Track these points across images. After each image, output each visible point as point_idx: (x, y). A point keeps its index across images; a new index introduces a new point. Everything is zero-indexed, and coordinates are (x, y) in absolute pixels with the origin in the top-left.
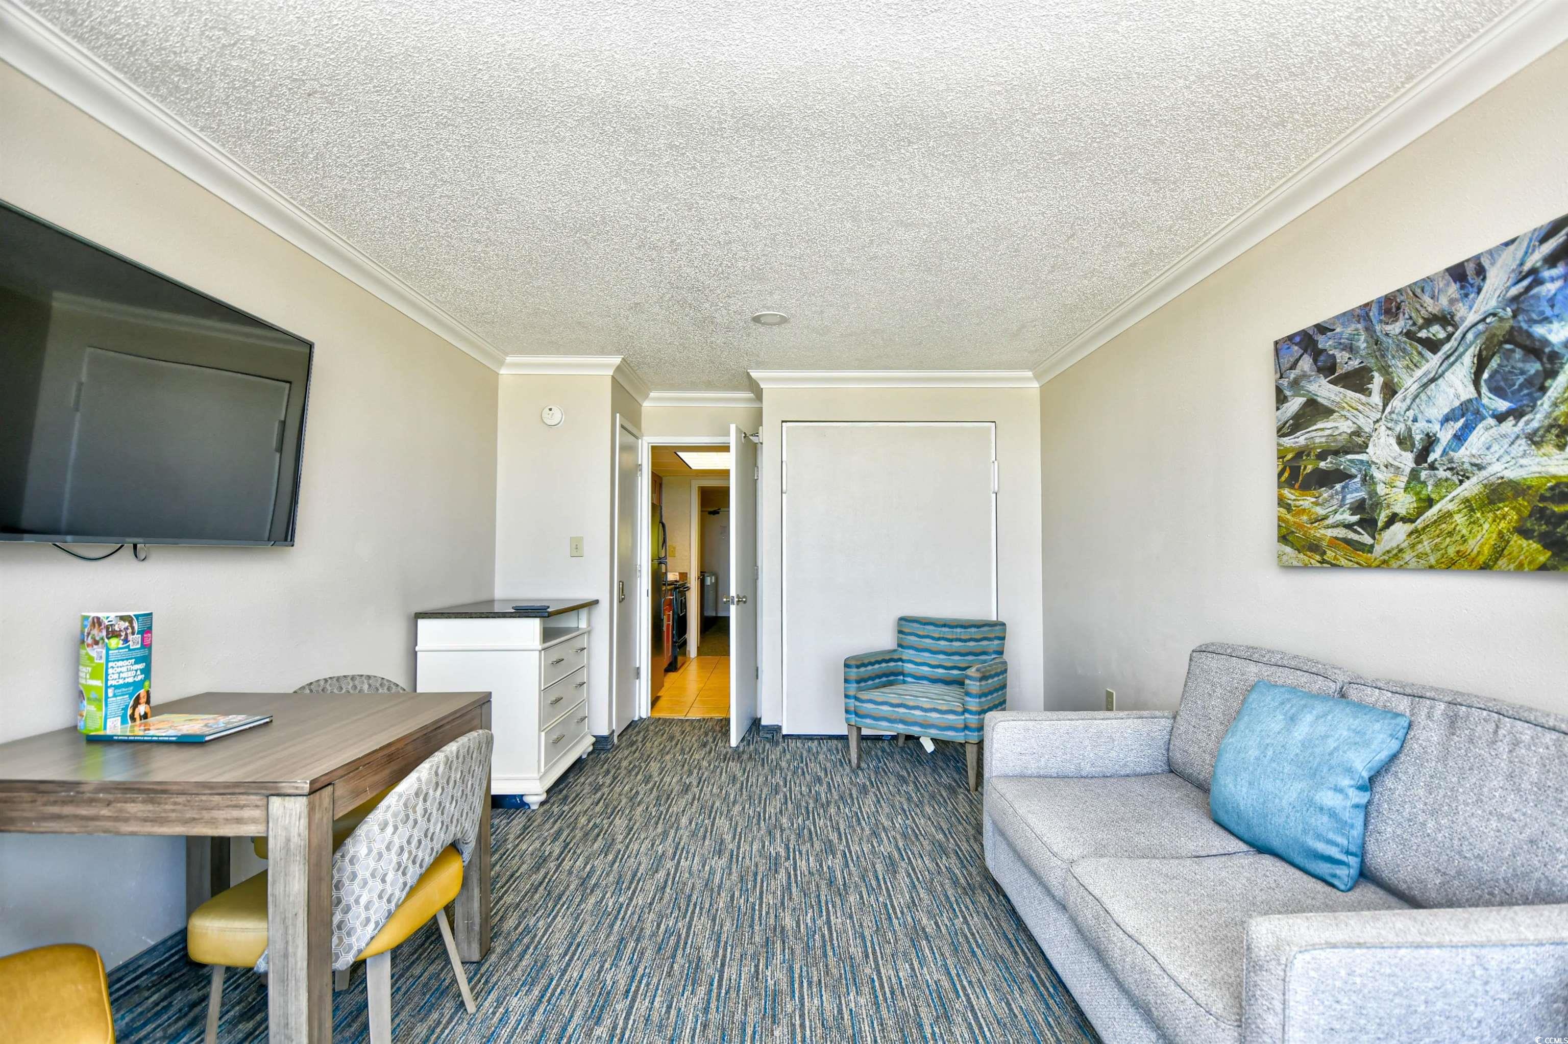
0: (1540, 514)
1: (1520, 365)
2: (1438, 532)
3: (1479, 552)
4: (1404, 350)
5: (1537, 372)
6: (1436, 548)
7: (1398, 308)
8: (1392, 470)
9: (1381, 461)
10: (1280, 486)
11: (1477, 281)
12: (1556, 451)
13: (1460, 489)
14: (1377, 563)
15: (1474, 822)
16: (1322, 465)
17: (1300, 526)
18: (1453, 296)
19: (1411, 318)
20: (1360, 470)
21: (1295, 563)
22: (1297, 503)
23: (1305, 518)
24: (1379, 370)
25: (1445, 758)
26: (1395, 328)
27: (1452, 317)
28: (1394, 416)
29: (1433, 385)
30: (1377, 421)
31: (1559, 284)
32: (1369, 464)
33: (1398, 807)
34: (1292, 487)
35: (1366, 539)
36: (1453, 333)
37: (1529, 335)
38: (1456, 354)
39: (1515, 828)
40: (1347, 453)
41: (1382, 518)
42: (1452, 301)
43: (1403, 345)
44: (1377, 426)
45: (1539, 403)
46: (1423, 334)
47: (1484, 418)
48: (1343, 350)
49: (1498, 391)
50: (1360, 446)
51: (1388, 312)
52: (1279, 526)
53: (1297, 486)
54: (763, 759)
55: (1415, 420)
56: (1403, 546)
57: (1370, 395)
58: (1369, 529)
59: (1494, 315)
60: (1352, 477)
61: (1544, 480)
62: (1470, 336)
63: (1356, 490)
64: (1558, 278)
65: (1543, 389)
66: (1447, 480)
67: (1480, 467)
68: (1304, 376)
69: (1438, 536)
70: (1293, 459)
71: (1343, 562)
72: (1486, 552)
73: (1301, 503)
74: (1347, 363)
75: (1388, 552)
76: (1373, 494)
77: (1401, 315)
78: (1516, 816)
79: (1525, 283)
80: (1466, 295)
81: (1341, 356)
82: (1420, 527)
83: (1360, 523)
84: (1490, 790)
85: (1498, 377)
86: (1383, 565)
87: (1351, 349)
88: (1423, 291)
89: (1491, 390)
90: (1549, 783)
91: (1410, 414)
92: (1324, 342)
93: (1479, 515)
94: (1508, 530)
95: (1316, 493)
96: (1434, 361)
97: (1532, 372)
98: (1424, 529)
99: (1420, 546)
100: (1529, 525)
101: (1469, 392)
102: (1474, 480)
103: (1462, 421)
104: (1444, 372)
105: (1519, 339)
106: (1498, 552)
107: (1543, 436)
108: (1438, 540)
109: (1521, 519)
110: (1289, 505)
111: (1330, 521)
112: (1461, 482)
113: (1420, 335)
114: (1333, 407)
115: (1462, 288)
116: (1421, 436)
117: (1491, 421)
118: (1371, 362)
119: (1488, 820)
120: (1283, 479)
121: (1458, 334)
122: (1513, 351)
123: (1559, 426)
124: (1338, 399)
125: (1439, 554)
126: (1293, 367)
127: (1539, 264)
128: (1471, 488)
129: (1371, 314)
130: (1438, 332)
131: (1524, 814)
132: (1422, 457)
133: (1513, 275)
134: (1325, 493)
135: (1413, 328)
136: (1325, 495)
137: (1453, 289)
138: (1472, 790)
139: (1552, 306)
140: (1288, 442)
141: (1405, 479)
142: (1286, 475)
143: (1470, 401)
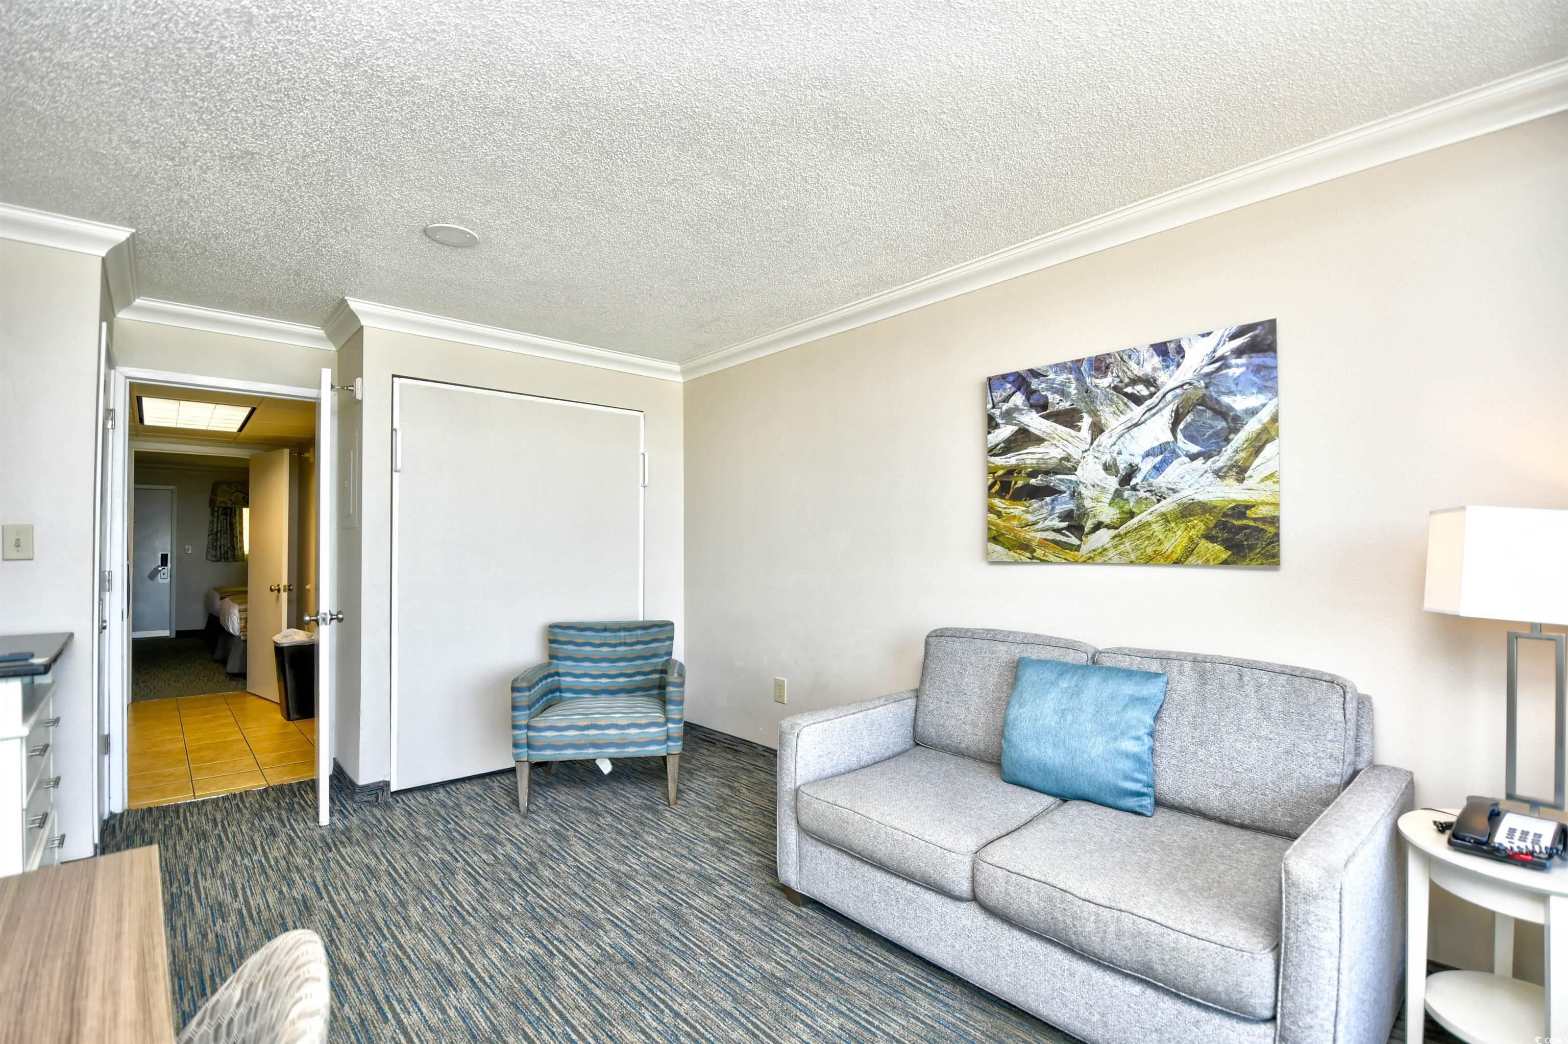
0: (1222, 525)
1: (1209, 422)
2: (1138, 536)
3: (1172, 552)
4: (1111, 400)
5: (1222, 429)
6: (1136, 548)
7: (1107, 367)
8: (1099, 489)
9: (1089, 482)
10: (990, 496)
11: (1178, 358)
12: (1235, 483)
13: (1157, 506)
14: (1083, 559)
15: (1238, 745)
16: (1033, 481)
17: (1010, 530)
18: (1156, 365)
19: (1118, 377)
20: (1069, 488)
21: (1005, 559)
22: (1008, 511)
23: (1015, 523)
24: (1088, 412)
25: (1204, 701)
26: (1105, 382)
27: (1155, 381)
28: (1101, 448)
29: (1136, 429)
30: (1086, 451)
31: (1243, 369)
32: (1077, 483)
33: (1169, 743)
34: (1003, 497)
35: (1074, 540)
36: (1155, 393)
37: (1218, 402)
38: (1157, 408)
39: (1273, 745)
40: (1057, 474)
41: (1088, 526)
42: (1155, 369)
43: (1110, 396)
44: (1085, 454)
45: (1224, 449)
46: (1129, 390)
47: (1179, 456)
48: (1055, 393)
49: (1191, 438)
50: (1070, 469)
51: (1098, 369)
52: (989, 529)
53: (1007, 497)
54: (388, 832)
55: (1120, 453)
56: (1107, 546)
57: (1079, 430)
58: (1076, 533)
59: (1190, 384)
60: (1061, 492)
61: (1226, 503)
62: (1169, 397)
63: (1065, 503)
64: (1242, 365)
65: (1227, 441)
66: (1146, 499)
67: (1175, 491)
68: (1016, 409)
69: (1138, 540)
70: (1002, 475)
71: (1052, 558)
72: (1179, 551)
73: (1012, 510)
74: (1057, 402)
75: (1094, 551)
76: (1080, 506)
77: (1110, 373)
78: (1271, 736)
79: (1217, 365)
80: (1168, 367)
81: (1053, 398)
82: (1122, 532)
83: (1068, 528)
84: (1247, 721)
85: (1192, 428)
86: (1089, 560)
87: (1063, 393)
88: (1130, 357)
89: (1185, 437)
90: (1292, 710)
91: (1116, 448)
92: (1035, 384)
93: (1173, 525)
94: (1197, 536)
95: (1027, 504)
96: (1136, 411)
97: (1219, 427)
98: (1126, 534)
99: (1122, 546)
100: (1214, 533)
101: (1168, 437)
102: (1169, 500)
103: (1160, 457)
104: (1146, 420)
105: (1210, 403)
106: (1189, 552)
107: (1226, 472)
108: (1138, 542)
109: (1208, 528)
110: (1000, 512)
111: (1040, 526)
112: (1159, 501)
113: (1125, 390)
114: (1044, 437)
115: (1164, 361)
116: (1125, 465)
117: (1187, 460)
118: (1081, 406)
119: (1250, 742)
120: (993, 490)
121: (1159, 394)
122: (1204, 411)
123: (1239, 466)
124: (1049, 431)
125: (1139, 553)
126: (1006, 400)
127: (1228, 354)
128: (1168, 505)
129: (1082, 369)
130: (1142, 390)
131: (1277, 734)
132: (1126, 480)
133: (1206, 358)
134: (1035, 504)
135: (1120, 385)
136: (1036, 506)
137: (1156, 360)
138: (1232, 723)
139: (1237, 384)
140: (999, 461)
141: (1110, 496)
142: (997, 487)
143: (1168, 443)
